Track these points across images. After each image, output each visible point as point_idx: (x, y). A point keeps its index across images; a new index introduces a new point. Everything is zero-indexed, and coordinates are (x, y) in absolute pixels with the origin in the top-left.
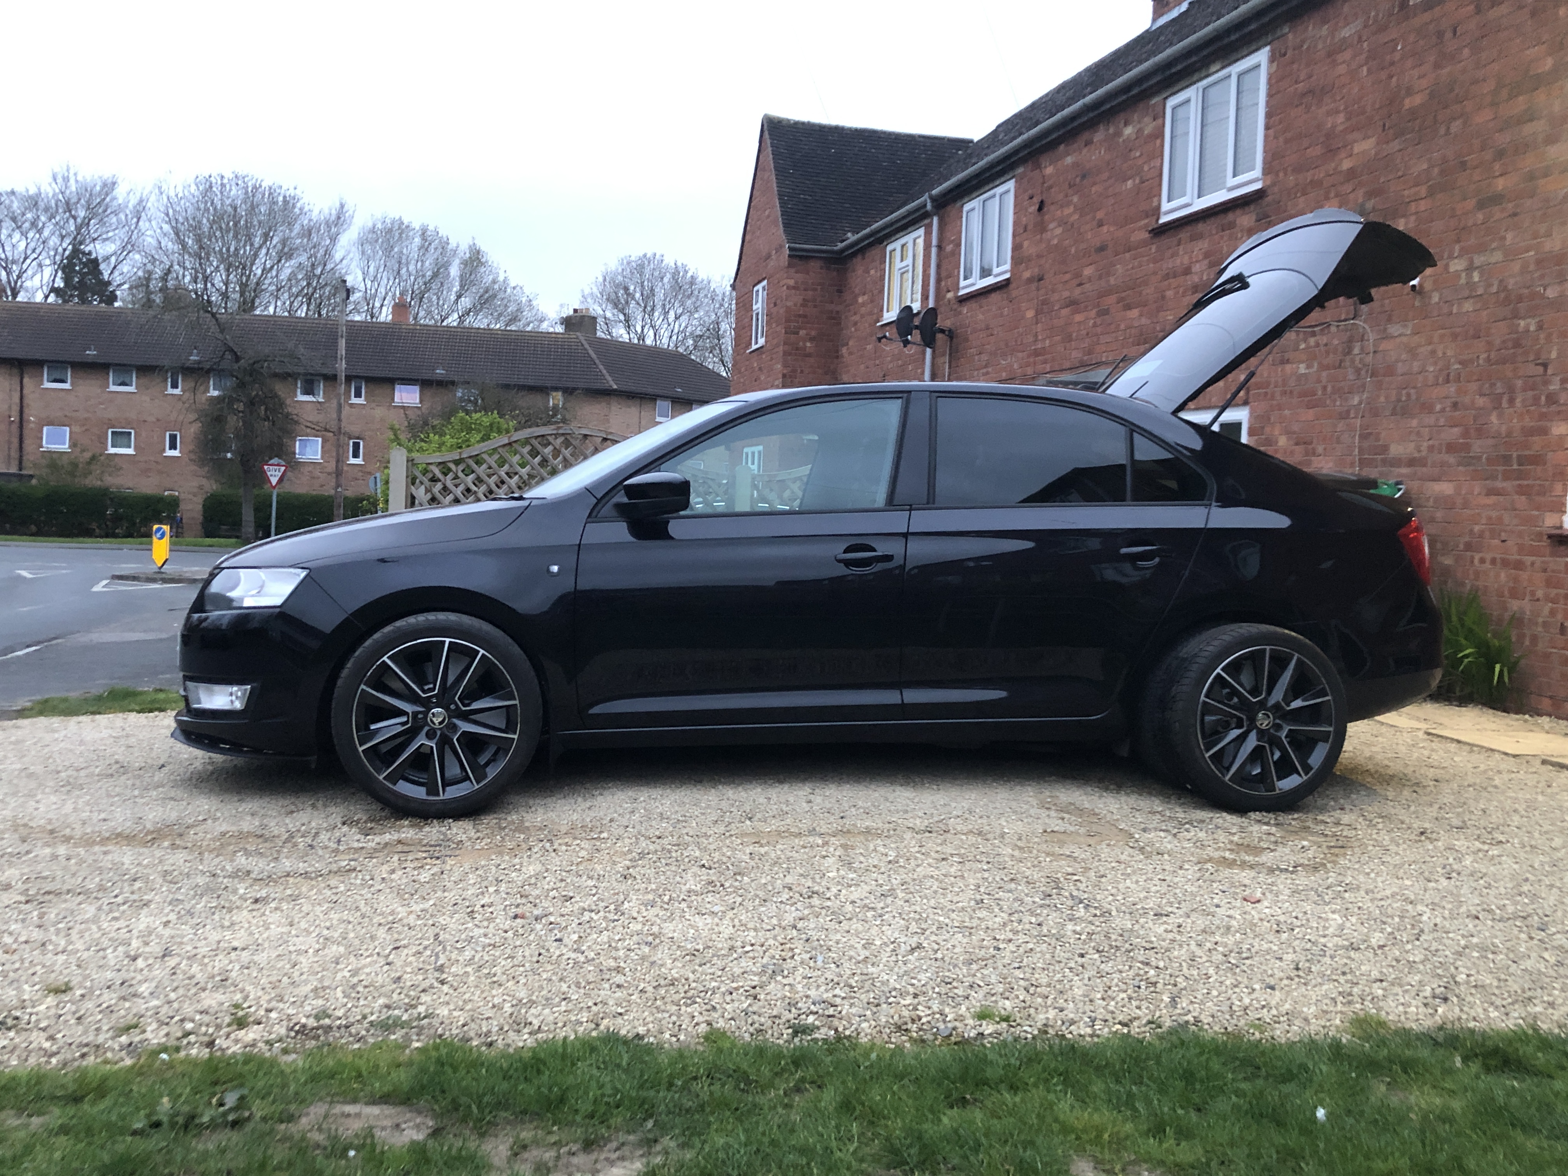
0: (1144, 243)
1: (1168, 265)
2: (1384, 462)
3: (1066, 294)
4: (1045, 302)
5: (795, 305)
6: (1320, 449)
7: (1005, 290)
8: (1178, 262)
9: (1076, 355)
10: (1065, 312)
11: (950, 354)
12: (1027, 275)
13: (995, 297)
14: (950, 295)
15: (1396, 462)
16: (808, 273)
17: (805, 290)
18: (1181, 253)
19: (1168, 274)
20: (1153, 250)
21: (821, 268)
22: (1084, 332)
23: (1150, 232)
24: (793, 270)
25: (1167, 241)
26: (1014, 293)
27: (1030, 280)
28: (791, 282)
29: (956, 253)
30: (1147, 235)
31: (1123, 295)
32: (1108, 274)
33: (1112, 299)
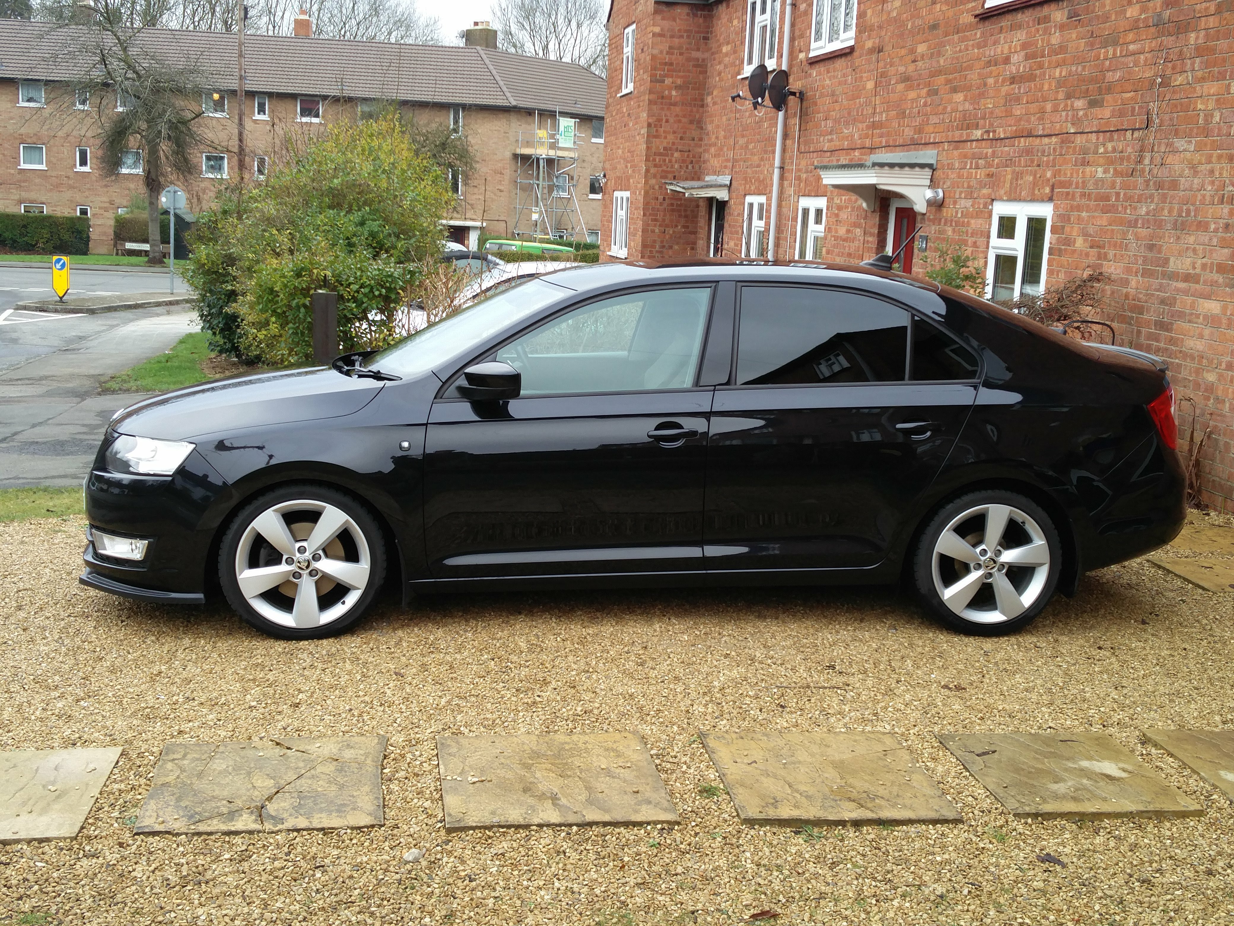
0: (970, 27)
1: (990, 52)
2: (1164, 275)
3: (902, 69)
4: (883, 75)
5: (661, 52)
6: (1111, 254)
7: (849, 58)
8: (999, 51)
9: (908, 133)
10: (901, 87)
11: (801, 117)
12: (869, 44)
13: (840, 63)
14: (802, 56)
15: (1174, 276)
16: (674, 20)
17: (672, 37)
18: (1002, 42)
19: (990, 62)
20: (978, 36)
21: (688, 14)
22: (915, 110)
23: (976, 16)
24: (658, 17)
25: (989, 26)
26: (857, 62)
27: (871, 51)
28: (657, 30)
29: (808, 13)
30: (973, 20)
31: (951, 77)
32: (939, 54)
33: (941, 79)
